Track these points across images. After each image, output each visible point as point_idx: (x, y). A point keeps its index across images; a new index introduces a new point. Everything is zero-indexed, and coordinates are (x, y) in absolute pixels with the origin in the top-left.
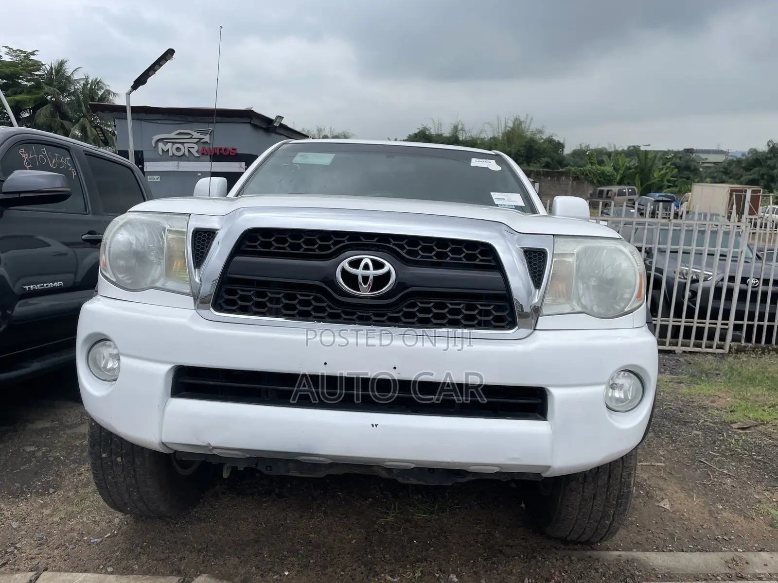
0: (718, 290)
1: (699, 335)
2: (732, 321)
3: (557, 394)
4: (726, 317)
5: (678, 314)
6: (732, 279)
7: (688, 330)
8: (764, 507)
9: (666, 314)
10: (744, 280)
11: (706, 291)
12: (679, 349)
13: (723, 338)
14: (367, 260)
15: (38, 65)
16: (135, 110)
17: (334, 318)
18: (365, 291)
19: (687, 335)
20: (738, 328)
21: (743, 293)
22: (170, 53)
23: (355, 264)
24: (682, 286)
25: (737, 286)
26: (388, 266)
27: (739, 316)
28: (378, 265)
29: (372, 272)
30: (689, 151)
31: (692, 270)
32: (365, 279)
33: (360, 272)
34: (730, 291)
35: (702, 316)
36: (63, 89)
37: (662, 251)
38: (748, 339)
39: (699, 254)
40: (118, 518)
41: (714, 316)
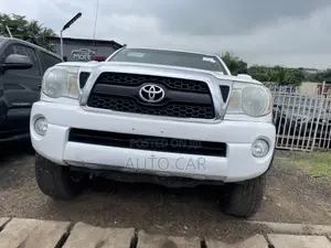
0: (309, 125)
1: (300, 143)
2: (315, 138)
3: (230, 146)
4: (312, 136)
5: (292, 134)
6: (315, 120)
7: (296, 141)
8: (322, 208)
9: (286, 134)
10: (321, 120)
11: (304, 125)
12: (291, 149)
13: (310, 145)
14: (153, 86)
15: (25, 22)
16: (64, 39)
17: (138, 111)
18: (151, 100)
19: (295, 143)
20: (317, 141)
21: (320, 126)
22: (79, 15)
23: (148, 88)
24: (294, 122)
25: (318, 123)
26: (161, 90)
27: (318, 135)
28: (157, 89)
29: (155, 92)
30: (301, 69)
31: (298, 115)
32: (152, 95)
33: (149, 92)
34: (314, 125)
35: (302, 135)
36: (36, 32)
37: (286, 107)
38: (322, 146)
39: (301, 109)
40: (47, 198)
41: (307, 135)
